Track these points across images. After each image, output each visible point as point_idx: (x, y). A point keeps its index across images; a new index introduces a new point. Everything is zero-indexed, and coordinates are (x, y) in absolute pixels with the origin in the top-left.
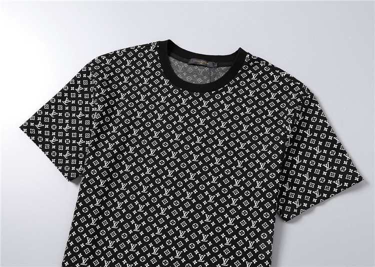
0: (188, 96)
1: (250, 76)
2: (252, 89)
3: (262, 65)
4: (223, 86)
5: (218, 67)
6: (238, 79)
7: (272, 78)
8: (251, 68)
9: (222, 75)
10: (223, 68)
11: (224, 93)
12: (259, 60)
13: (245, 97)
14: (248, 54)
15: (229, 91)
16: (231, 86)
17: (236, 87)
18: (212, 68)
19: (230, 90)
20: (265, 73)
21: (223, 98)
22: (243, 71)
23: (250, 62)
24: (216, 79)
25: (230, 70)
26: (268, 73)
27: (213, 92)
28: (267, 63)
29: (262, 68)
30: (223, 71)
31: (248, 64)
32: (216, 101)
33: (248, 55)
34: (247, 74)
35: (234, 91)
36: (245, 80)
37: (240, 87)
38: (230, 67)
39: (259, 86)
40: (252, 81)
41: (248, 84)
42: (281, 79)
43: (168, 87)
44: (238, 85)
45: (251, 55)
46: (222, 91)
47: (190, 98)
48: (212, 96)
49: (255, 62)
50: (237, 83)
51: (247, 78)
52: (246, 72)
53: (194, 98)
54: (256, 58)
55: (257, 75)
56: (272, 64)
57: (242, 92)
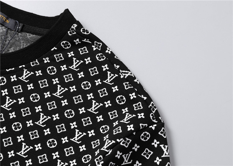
1: (69, 62)
2: (64, 85)
3: (94, 49)
4: (16, 66)
5: (22, 31)
6: (46, 60)
7: (103, 76)
8: (75, 48)
9: (23, 45)
10: (29, 36)
11: (14, 78)
12: (93, 38)
13: (47, 95)
14: (78, 23)
15: (24, 78)
16: (30, 69)
17: (39, 73)
18: (11, 30)
19: (26, 74)
20: (95, 63)
21: (9, 85)
22: (60, 50)
23: (75, 37)
24: (11, 50)
25: (39, 41)
26: (99, 65)
28: (105, 47)
29: (92, 54)
30: (27, 40)
31: (71, 39)
33: (76, 25)
34: (66, 56)
35: (33, 79)
36: (58, 65)
37: (45, 76)
38: (39, 37)
39: (77, 82)
40: (69, 71)
41: (60, 75)
42: (118, 81)
44: (44, 71)
45: (80, 26)
46: (12, 73)
49: (85, 40)
50: (43, 67)
51: (62, 63)
52: (65, 52)
54: (87, 34)
55: (81, 62)
56: (111, 52)
57: (46, 85)
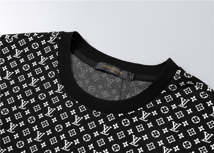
0: (85, 113)
1: (177, 101)
2: (177, 121)
3: (197, 89)
4: (136, 109)
5: (134, 79)
6: (159, 102)
7: (208, 110)
8: (180, 89)
9: (138, 92)
10: (141, 83)
11: (135, 119)
12: (195, 80)
13: (165, 130)
14: (180, 69)
15: (143, 118)
16: (147, 110)
17: (155, 113)
18: (125, 80)
19: (144, 116)
20: (199, 100)
21: (133, 126)
22: (169, 92)
23: (180, 81)
24: (128, 96)
25: (150, 87)
26: (204, 102)
27: (120, 115)
28: (205, 87)
29: (196, 93)
30: (140, 87)
31: (177, 83)
32: (122, 128)
33: (180, 71)
34: (174, 97)
35: (151, 119)
36: (169, 105)
37: (160, 115)
38: (150, 83)
39: (188, 117)
40: (179, 109)
41: (172, 113)
43: (60, 96)
44: (158, 111)
45: (183, 72)
46: (133, 115)
47: (87, 117)
48: (118, 120)
49: (188, 83)
50: (157, 108)
51: (172, 103)
52: (173, 94)
53: (92, 119)
54: (190, 77)
55: (187, 101)
56: (212, 90)
57: (162, 122)
